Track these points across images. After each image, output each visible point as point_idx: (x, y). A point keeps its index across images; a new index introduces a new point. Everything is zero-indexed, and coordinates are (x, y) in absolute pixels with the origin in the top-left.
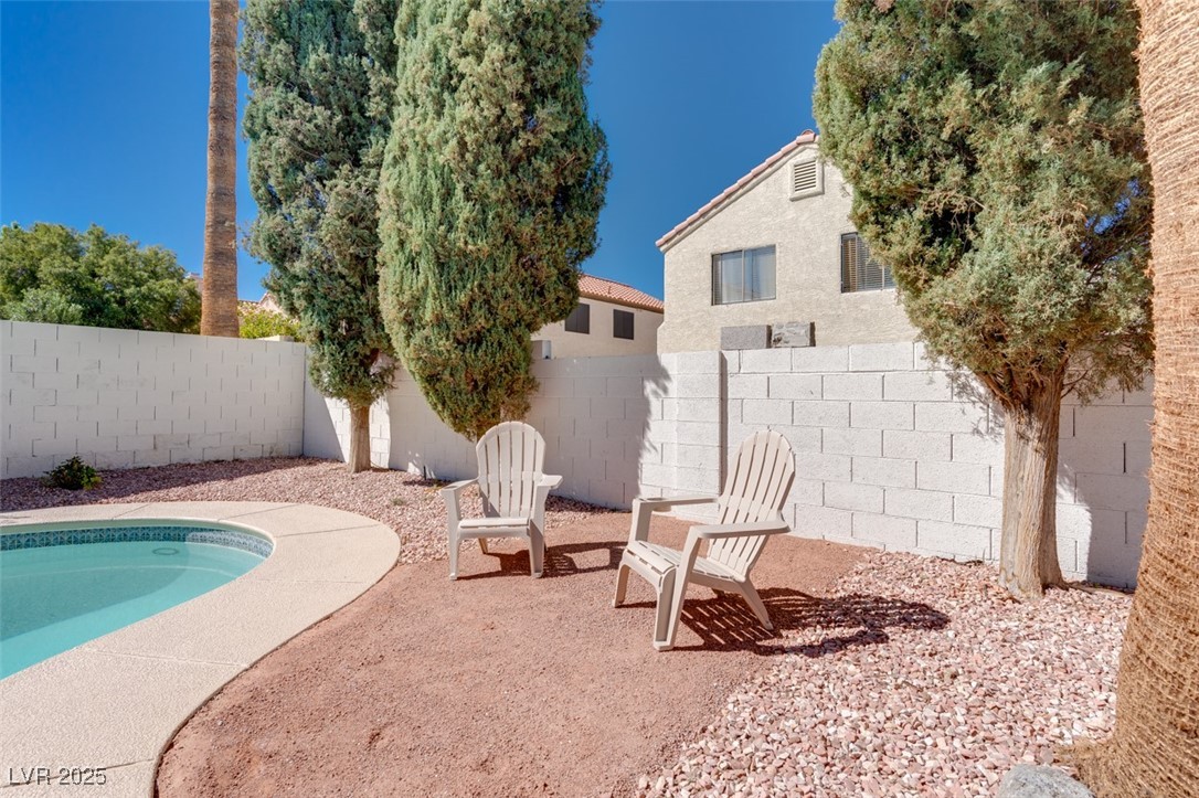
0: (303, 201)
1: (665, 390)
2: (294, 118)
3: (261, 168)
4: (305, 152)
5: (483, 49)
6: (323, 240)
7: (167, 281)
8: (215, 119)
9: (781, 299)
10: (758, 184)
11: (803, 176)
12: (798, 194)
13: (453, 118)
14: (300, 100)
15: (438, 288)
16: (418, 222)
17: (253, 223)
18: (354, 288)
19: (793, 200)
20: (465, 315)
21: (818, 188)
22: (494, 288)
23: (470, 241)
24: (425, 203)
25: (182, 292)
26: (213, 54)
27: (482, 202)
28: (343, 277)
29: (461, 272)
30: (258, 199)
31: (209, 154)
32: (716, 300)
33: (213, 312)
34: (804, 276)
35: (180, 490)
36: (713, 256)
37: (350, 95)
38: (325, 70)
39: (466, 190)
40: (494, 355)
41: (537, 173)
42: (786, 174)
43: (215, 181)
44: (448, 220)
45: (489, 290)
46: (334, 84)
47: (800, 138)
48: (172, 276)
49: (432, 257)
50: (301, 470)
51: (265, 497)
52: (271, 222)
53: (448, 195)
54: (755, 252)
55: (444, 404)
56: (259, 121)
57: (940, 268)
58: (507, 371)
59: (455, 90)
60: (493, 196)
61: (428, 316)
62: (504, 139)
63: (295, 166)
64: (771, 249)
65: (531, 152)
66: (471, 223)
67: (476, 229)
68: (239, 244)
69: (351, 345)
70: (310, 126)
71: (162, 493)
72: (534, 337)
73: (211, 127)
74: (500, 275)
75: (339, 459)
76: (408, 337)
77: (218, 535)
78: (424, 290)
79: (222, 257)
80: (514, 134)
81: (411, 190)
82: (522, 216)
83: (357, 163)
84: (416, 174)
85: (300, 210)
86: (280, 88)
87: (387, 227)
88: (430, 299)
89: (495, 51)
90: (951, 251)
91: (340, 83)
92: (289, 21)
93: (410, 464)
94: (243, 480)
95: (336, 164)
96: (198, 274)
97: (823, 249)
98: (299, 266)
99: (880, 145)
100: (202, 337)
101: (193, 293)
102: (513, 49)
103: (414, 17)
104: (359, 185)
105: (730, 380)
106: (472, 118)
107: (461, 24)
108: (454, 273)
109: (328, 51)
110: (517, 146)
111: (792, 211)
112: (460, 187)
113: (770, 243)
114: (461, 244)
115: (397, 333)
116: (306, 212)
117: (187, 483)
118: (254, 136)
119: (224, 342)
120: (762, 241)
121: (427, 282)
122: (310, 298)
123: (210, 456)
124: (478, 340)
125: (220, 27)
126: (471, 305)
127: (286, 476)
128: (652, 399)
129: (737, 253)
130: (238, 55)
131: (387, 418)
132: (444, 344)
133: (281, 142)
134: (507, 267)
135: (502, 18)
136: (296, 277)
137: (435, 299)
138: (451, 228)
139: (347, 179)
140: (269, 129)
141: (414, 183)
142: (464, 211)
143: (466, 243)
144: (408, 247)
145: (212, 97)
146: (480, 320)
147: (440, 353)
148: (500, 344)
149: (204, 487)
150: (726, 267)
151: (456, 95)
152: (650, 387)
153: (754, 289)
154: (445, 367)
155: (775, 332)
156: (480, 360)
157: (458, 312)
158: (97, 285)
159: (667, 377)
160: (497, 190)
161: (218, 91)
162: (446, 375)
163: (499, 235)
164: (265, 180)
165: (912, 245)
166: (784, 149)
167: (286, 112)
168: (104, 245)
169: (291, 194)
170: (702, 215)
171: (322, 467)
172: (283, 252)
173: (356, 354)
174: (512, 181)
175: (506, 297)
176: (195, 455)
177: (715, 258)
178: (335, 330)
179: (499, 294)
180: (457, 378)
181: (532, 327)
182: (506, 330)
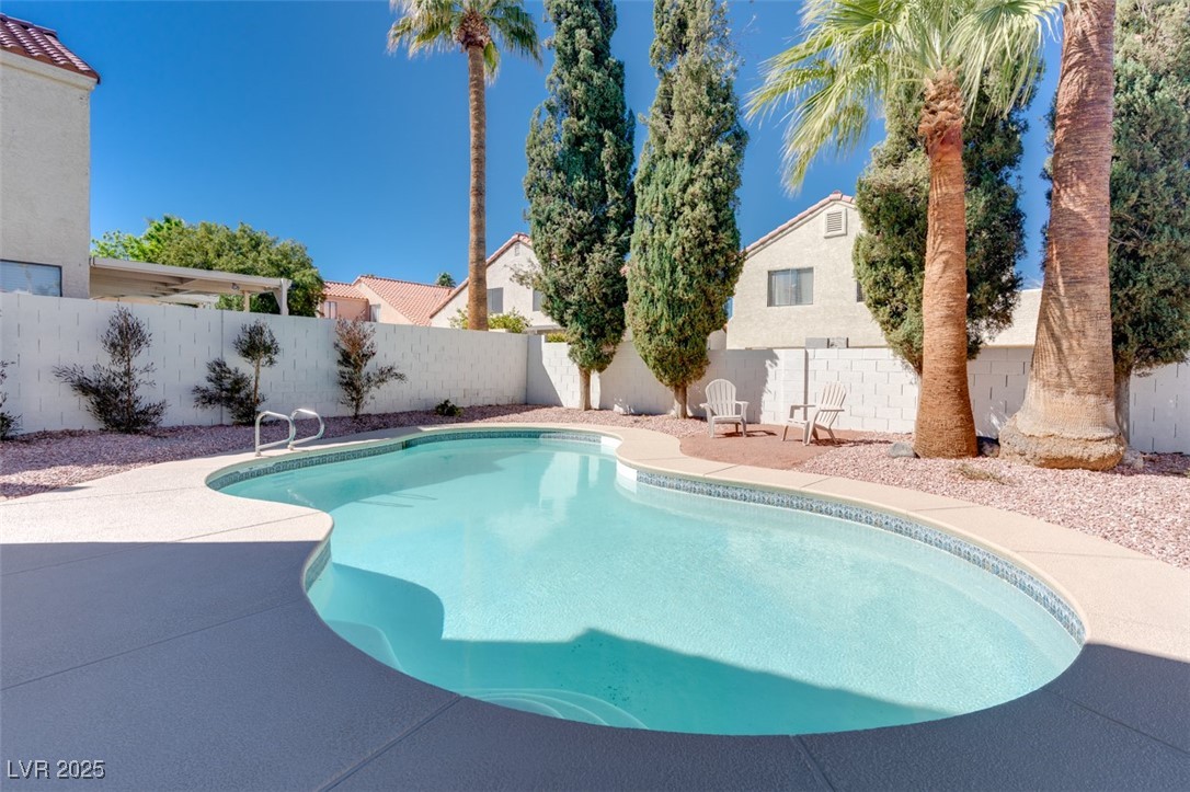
1: (776, 364)
2: (569, 217)
4: (576, 235)
5: (696, 205)
6: (587, 285)
9: (816, 304)
10: (802, 224)
11: (833, 221)
12: (829, 234)
13: (677, 235)
15: (668, 316)
19: (826, 238)
20: (681, 330)
21: (843, 231)
22: (694, 316)
23: (684, 294)
26: (473, 154)
27: (691, 275)
29: (680, 309)
32: (771, 303)
34: (832, 289)
36: (769, 272)
37: (596, 203)
38: (584, 190)
39: (683, 269)
41: (717, 261)
42: (822, 219)
43: (477, 234)
44: (674, 283)
45: (692, 317)
46: (588, 197)
47: (832, 196)
53: (673, 271)
54: (799, 271)
57: (894, 327)
59: (676, 219)
60: (697, 273)
61: (663, 329)
62: (702, 244)
64: (810, 270)
65: (713, 252)
77: (558, 435)
80: (707, 243)
83: (602, 242)
89: (702, 207)
90: (899, 320)
93: (616, 406)
97: (845, 272)
98: (572, 298)
99: (876, 283)
102: (711, 206)
105: (810, 363)
106: (687, 235)
107: (683, 190)
108: (676, 309)
109: (586, 179)
110: (708, 248)
111: (825, 245)
112: (680, 268)
113: (809, 266)
114: (680, 295)
116: (577, 269)
120: (805, 264)
121: (662, 314)
122: (577, 316)
124: (686, 341)
125: (478, 137)
126: (684, 324)
128: (769, 369)
129: (786, 271)
131: (598, 381)
132: (670, 343)
133: (562, 231)
134: (701, 306)
135: (705, 191)
137: (666, 321)
138: (675, 288)
142: (683, 279)
143: (682, 295)
144: (650, 295)
146: (688, 332)
147: (668, 347)
150: (779, 280)
152: (768, 362)
153: (798, 296)
154: (670, 354)
155: (831, 341)
157: (677, 328)
159: (777, 358)
160: (699, 270)
161: (478, 177)
162: (669, 358)
163: (698, 291)
165: (886, 318)
166: (821, 203)
170: (762, 243)
171: (554, 408)
174: (705, 265)
175: (700, 320)
176: (479, 401)
177: (771, 273)
179: (697, 319)
180: (675, 359)
182: (698, 336)
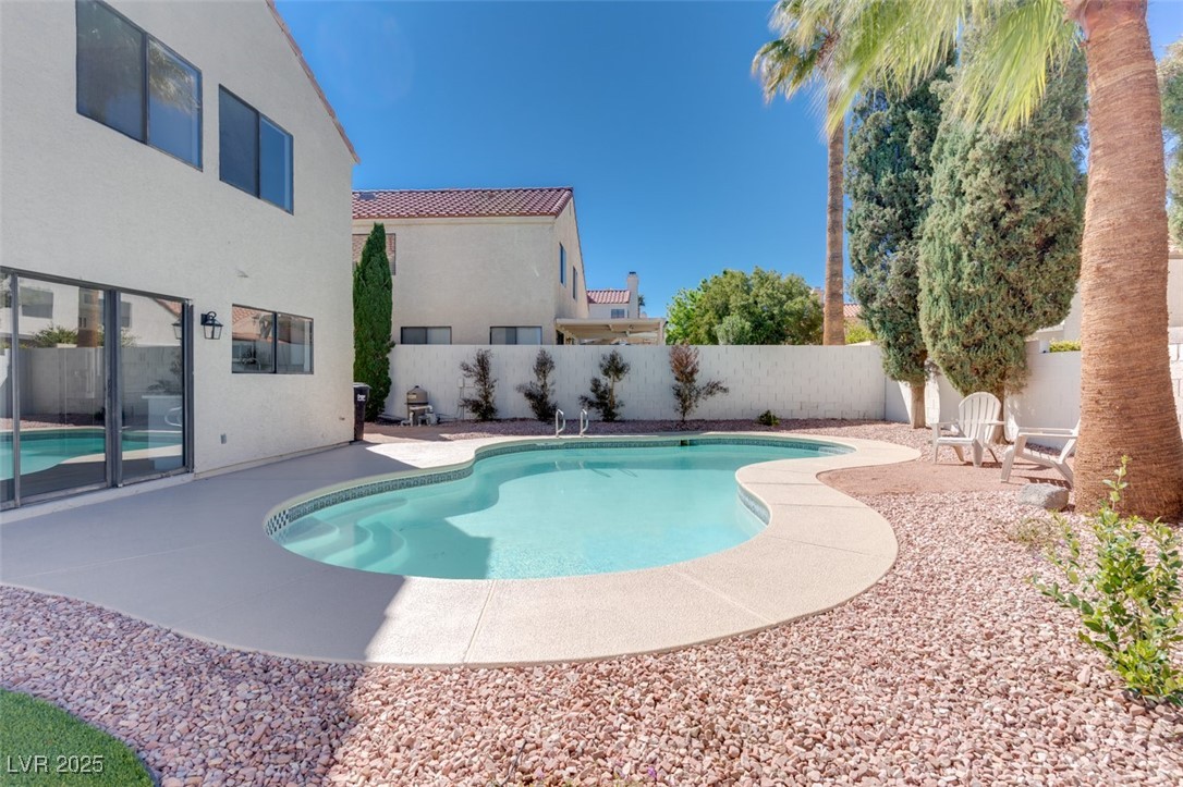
0: (877, 267)
2: (873, 219)
3: (855, 250)
4: (879, 236)
5: (978, 171)
6: (889, 288)
7: (799, 299)
8: (831, 212)
13: (961, 214)
14: (877, 207)
15: (951, 315)
16: (939, 278)
17: (851, 279)
18: (909, 314)
20: (970, 330)
22: (990, 312)
23: (971, 285)
24: (943, 266)
25: (809, 304)
27: (979, 261)
28: (901, 308)
29: (967, 304)
30: (853, 268)
31: (828, 234)
33: (830, 330)
35: (815, 430)
37: (907, 195)
38: (891, 184)
39: (969, 255)
40: (990, 353)
41: (1021, 236)
43: (831, 250)
44: (958, 275)
45: (986, 314)
46: (896, 191)
48: (801, 294)
49: (947, 298)
50: (880, 426)
51: (857, 436)
52: (861, 281)
53: (957, 260)
55: (958, 384)
56: (854, 222)
58: (1001, 363)
60: (987, 256)
61: (946, 332)
62: (995, 220)
63: (872, 248)
65: (1016, 224)
66: (973, 275)
67: (975, 278)
68: (845, 290)
69: (907, 349)
70: (882, 222)
71: (806, 431)
72: (1028, 339)
73: (828, 217)
74: (994, 304)
75: (906, 422)
76: (934, 345)
78: (943, 317)
79: (835, 296)
80: (1002, 216)
81: (936, 259)
82: (1009, 265)
83: (910, 237)
84: (938, 250)
85: (875, 273)
86: (865, 202)
87: (923, 282)
88: (946, 322)
89: (985, 171)
91: (900, 189)
92: (870, 161)
94: (847, 428)
95: (898, 240)
96: (819, 289)
98: (875, 305)
100: (824, 347)
101: (815, 304)
102: (997, 169)
103: (941, 150)
104: (911, 252)
106: (972, 213)
107: (965, 159)
108: (962, 305)
109: (893, 173)
110: (1004, 222)
112: (965, 254)
114: (965, 288)
115: (928, 341)
116: (879, 273)
117: (817, 427)
118: (852, 231)
119: (836, 349)
121: (945, 313)
122: (883, 323)
123: (829, 415)
124: (979, 344)
125: (833, 154)
126: (973, 323)
127: (870, 428)
130: (843, 185)
131: (937, 395)
132: (954, 349)
133: (865, 234)
134: (999, 298)
135: (990, 152)
136: (874, 311)
137: (949, 322)
138: (960, 279)
139: (904, 249)
140: (860, 226)
141: (937, 255)
142: (968, 268)
143: (969, 287)
144: (935, 293)
145: (829, 198)
146: (979, 333)
147: (953, 354)
148: (995, 346)
149: (826, 430)
151: (964, 198)
154: (957, 362)
156: (980, 358)
157: (964, 328)
158: (758, 310)
160: (989, 253)
161: (833, 194)
162: (958, 367)
163: (992, 279)
164: (857, 255)
167: (868, 216)
168: (763, 280)
169: (871, 264)
171: (896, 426)
172: (867, 297)
173: (910, 354)
174: (1002, 244)
175: (999, 317)
178: (897, 340)
179: (993, 315)
180: (965, 368)
181: (1021, 334)
182: (1001, 337)
